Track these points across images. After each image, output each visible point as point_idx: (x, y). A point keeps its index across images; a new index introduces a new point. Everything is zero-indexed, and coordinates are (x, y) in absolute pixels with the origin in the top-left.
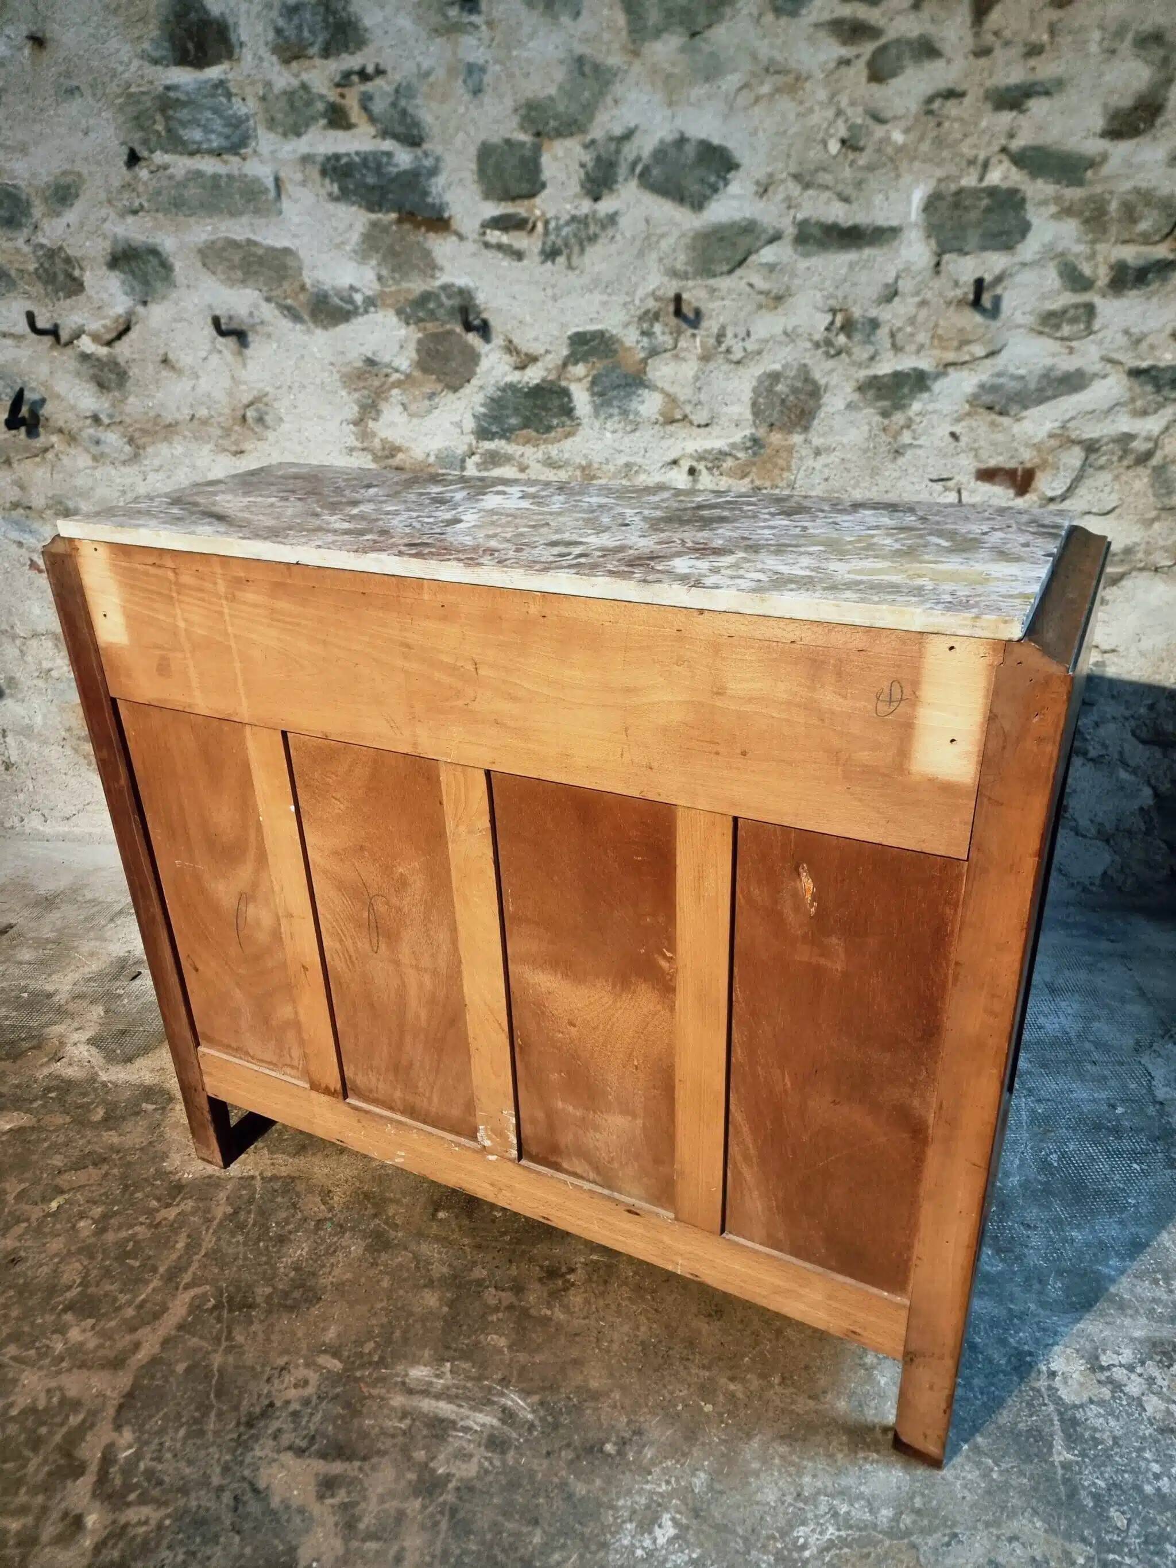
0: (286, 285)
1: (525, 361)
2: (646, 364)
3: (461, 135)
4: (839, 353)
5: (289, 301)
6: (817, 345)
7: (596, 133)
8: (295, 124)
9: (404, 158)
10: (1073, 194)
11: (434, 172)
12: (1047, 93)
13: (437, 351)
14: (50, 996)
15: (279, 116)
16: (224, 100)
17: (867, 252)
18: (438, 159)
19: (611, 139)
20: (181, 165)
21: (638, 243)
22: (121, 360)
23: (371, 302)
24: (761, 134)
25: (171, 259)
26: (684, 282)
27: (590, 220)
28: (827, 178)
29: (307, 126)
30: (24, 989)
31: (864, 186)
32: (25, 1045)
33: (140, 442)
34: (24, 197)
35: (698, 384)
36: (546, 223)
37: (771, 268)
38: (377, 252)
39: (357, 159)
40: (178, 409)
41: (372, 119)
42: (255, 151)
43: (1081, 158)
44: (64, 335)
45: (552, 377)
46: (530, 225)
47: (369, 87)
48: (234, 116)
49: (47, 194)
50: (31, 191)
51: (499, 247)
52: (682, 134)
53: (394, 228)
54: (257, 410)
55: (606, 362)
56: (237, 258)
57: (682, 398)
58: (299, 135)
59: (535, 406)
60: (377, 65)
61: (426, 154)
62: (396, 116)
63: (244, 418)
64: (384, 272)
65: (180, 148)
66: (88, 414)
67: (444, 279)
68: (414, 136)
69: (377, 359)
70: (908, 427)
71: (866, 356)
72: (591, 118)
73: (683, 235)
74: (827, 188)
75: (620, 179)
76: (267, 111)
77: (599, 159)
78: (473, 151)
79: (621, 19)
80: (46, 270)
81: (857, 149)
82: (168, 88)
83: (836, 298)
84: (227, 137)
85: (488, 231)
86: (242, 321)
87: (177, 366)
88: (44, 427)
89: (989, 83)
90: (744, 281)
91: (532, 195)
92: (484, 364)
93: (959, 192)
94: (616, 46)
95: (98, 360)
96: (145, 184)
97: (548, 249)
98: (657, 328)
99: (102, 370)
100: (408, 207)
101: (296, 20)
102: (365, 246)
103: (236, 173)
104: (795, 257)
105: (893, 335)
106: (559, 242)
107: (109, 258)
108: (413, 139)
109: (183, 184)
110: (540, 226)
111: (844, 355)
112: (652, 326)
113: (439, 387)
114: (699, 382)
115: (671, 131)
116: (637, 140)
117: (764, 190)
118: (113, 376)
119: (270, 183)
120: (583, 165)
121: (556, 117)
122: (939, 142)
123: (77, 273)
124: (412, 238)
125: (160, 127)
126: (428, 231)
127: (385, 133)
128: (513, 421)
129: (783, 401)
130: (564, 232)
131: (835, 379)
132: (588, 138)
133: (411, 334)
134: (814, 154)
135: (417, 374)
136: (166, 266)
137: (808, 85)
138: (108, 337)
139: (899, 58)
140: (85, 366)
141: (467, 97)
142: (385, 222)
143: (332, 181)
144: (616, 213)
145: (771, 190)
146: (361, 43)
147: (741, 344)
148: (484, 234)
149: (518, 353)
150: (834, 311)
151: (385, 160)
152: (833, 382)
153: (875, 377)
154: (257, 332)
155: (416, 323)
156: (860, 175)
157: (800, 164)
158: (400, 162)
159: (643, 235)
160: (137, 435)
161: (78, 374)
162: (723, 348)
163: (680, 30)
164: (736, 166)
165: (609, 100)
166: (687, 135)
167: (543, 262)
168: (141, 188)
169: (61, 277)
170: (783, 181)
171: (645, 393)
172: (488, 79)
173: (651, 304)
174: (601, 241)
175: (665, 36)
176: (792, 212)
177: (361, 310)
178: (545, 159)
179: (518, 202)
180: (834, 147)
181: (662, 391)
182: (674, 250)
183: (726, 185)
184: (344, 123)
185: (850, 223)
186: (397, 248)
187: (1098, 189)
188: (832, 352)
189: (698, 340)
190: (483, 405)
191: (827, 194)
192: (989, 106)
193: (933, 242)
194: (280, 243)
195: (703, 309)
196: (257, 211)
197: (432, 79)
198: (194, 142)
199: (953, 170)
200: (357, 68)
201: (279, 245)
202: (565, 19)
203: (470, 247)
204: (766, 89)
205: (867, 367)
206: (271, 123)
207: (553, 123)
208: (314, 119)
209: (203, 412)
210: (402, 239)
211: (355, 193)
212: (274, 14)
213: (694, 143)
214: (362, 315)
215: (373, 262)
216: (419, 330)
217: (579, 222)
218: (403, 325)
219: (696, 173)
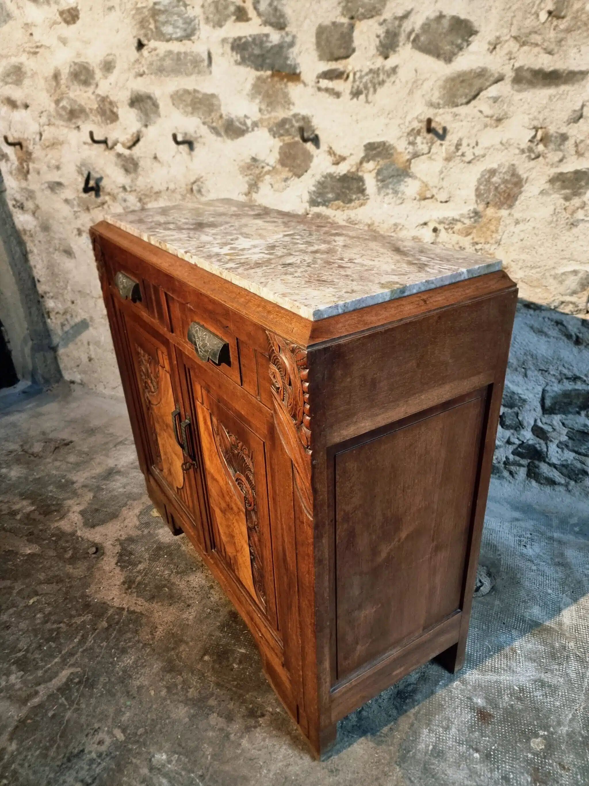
0: (213, 114)
1: (339, 160)
2: (410, 163)
3: (307, 21)
4: (538, 157)
5: (214, 124)
6: (523, 151)
7: (387, 14)
8: (219, 20)
9: (275, 37)
11: (292, 44)
13: (290, 154)
14: (73, 483)
15: (211, 16)
16: (183, 8)
17: (563, 88)
18: (294, 37)
19: (396, 18)
20: (162, 47)
21: (410, 85)
22: (135, 157)
23: (255, 124)
24: (494, 11)
25: (158, 101)
26: (437, 110)
27: (380, 71)
28: (536, 38)
29: (226, 20)
30: (64, 477)
31: (563, 43)
32: (53, 508)
33: (145, 201)
34: (91, 68)
35: (442, 176)
36: (355, 74)
37: (495, 100)
38: (260, 94)
39: (250, 39)
40: (161, 184)
41: (259, 14)
42: (199, 38)
44: (110, 143)
45: (354, 170)
46: (345, 76)
48: (188, 17)
49: (101, 66)
50: (94, 65)
51: (327, 90)
52: (441, 12)
53: (269, 80)
54: (198, 186)
55: (387, 161)
56: (189, 101)
57: (431, 184)
58: (221, 26)
59: (343, 187)
61: (287, 34)
62: (272, 12)
63: (192, 190)
64: (263, 107)
65: (162, 38)
66: (121, 185)
67: (295, 110)
68: (281, 23)
69: (258, 158)
70: (582, 208)
71: (557, 159)
72: (384, 6)
73: (439, 79)
74: (537, 45)
75: (401, 44)
76: (204, 13)
77: (387, 32)
78: (313, 31)
80: (101, 109)
81: (560, 17)
82: (155, 4)
83: (538, 119)
84: (185, 30)
85: (321, 80)
86: (191, 136)
87: (161, 160)
88: (103, 191)
90: (476, 110)
91: (347, 57)
92: (315, 162)
95: (125, 157)
96: (146, 59)
97: (354, 90)
98: (419, 139)
99: (127, 162)
100: (277, 67)
102: (253, 91)
103: (188, 51)
104: (512, 92)
105: (576, 145)
106: (361, 86)
107: (129, 101)
108: (280, 26)
109: (163, 59)
110: (351, 76)
111: (541, 158)
112: (415, 138)
113: (290, 174)
114: (442, 174)
115: (434, 11)
116: (412, 18)
117: (494, 47)
118: (131, 166)
119: (205, 56)
120: (378, 36)
121: (363, 6)
123: (115, 110)
124: (278, 86)
125: (152, 26)
126: (288, 81)
127: (266, 23)
128: (330, 196)
129: (496, 188)
130: (364, 80)
131: (534, 174)
132: (381, 19)
133: (277, 143)
134: (530, 22)
135: (279, 167)
136: (156, 105)
138: (129, 144)
140: (120, 159)
142: (265, 77)
143: (237, 53)
144: (397, 67)
145: (498, 47)
147: (472, 150)
148: (318, 82)
149: (335, 155)
150: (536, 129)
151: (265, 39)
152: (531, 177)
153: (561, 174)
154: (198, 142)
155: (279, 137)
156: (561, 35)
157: (519, 30)
158: (273, 39)
159: (413, 80)
160: (143, 197)
161: (116, 165)
162: (460, 153)
164: (476, 33)
166: (444, 13)
167: (352, 99)
168: (143, 62)
169: (108, 112)
170: (507, 41)
171: (409, 180)
173: (416, 125)
174: (386, 85)
176: (512, 61)
177: (250, 129)
178: (356, 34)
179: (339, 62)
180: (543, 16)
181: (420, 179)
182: (432, 89)
183: (468, 45)
184: (245, 18)
185: (551, 69)
186: (271, 92)
188: (533, 156)
189: (444, 147)
190: (314, 186)
191: (536, 50)
194: (209, 91)
195: (448, 128)
196: (199, 72)
198: (169, 34)
203: (311, 90)
205: (557, 167)
206: (207, 21)
207: (361, 10)
208: (228, 16)
209: (172, 186)
210: (274, 86)
211: (249, 59)
213: (448, 18)
214: (250, 132)
215: (257, 101)
216: (281, 141)
217: (374, 73)
218: (272, 137)
219: (449, 38)
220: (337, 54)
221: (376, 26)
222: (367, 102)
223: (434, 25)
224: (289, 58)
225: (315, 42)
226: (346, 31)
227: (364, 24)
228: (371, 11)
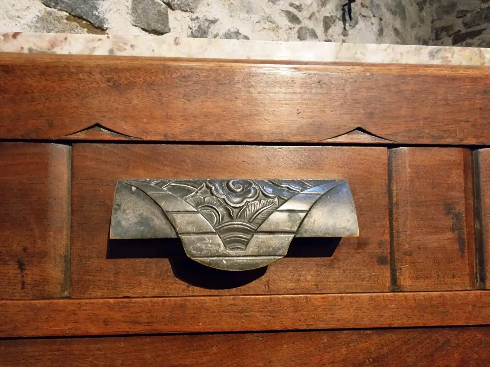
220: (154, 26)
221: (189, 19)
224: (97, 9)
225: (130, 6)
226: (163, 11)
227: (178, 13)
228: (186, 6)
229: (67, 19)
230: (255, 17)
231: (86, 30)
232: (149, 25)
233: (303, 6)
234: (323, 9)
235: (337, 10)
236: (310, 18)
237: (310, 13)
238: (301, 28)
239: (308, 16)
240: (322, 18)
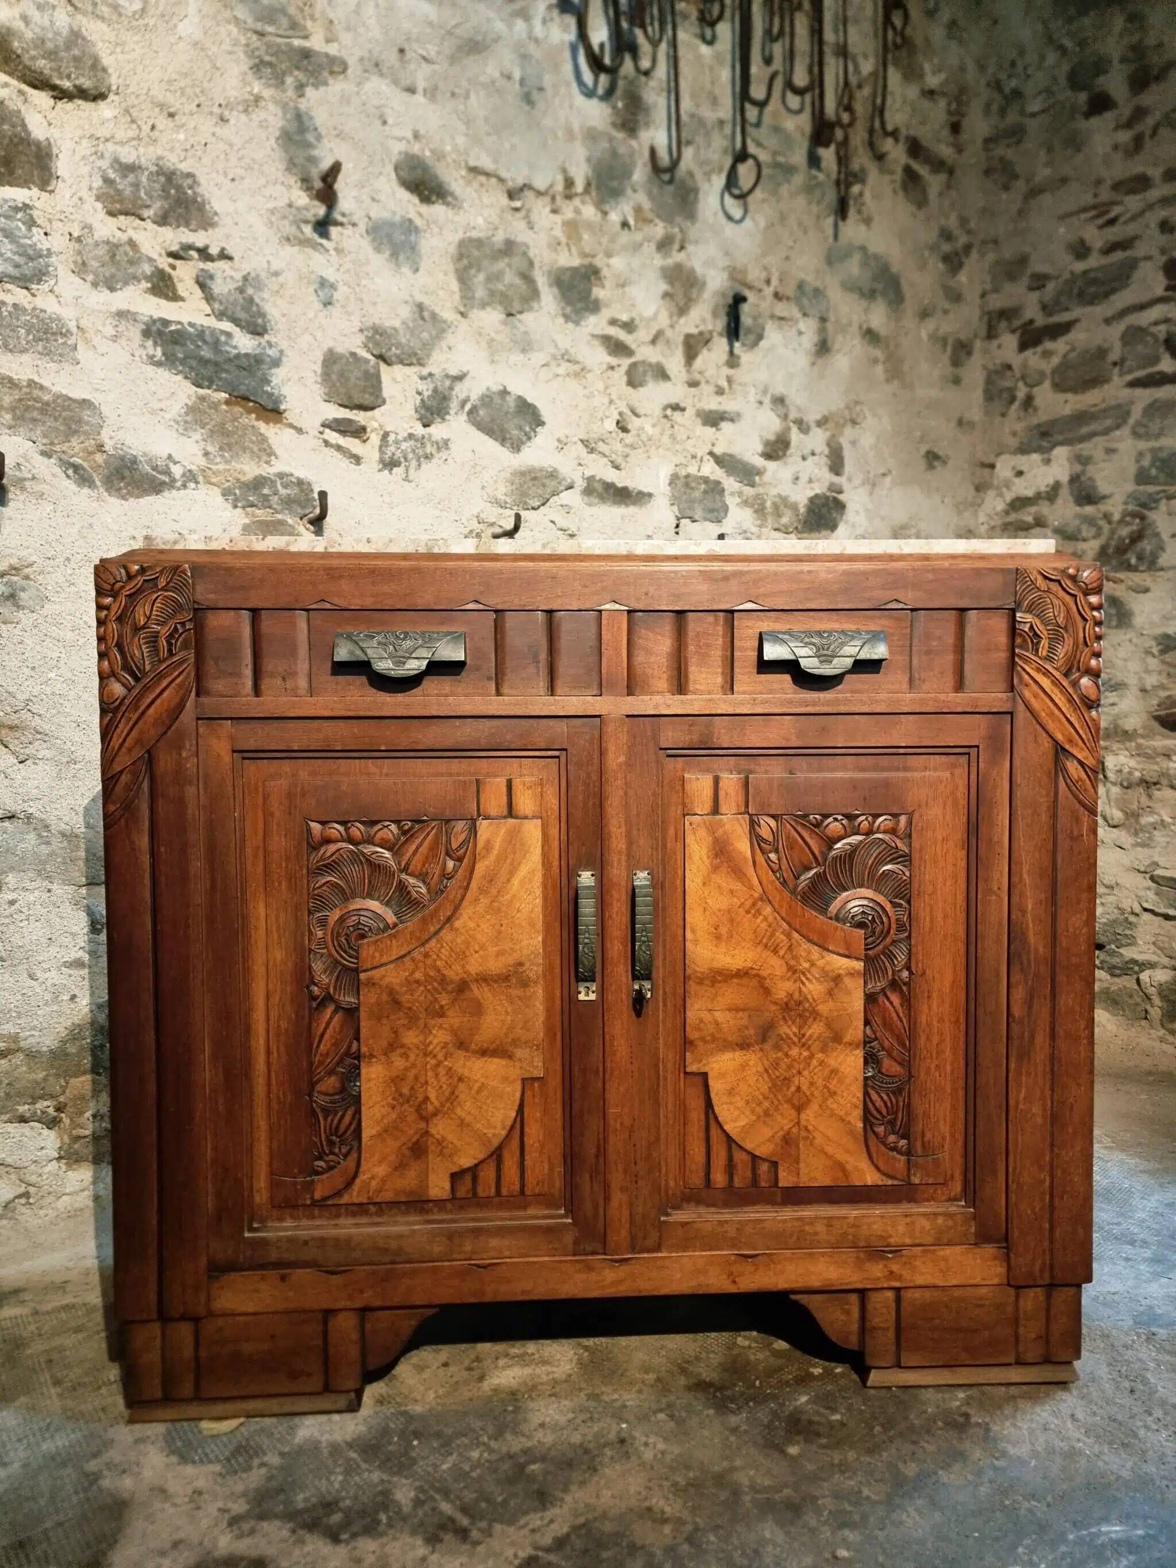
0: (76, 441)
3: (308, 338)
5: (78, 461)
7: (434, 368)
8: (113, 276)
9: (244, 343)
10: (749, 491)
11: (276, 363)
12: (732, 420)
15: (93, 264)
16: (21, 226)
17: (632, 509)
18: (281, 352)
19: (447, 376)
21: (466, 469)
23: (190, 477)
24: (559, 403)
26: (504, 509)
27: (424, 441)
28: (605, 448)
29: (126, 283)
31: (628, 459)
36: (386, 435)
37: (568, 510)
38: (203, 427)
39: (191, 330)
41: (209, 297)
42: (50, 291)
43: (753, 467)
46: (368, 434)
47: (209, 266)
48: (32, 246)
51: (339, 448)
52: (505, 387)
53: (224, 407)
58: (112, 289)
60: (223, 249)
61: (270, 345)
62: (240, 302)
64: (211, 449)
67: (278, 467)
68: (255, 325)
72: (428, 356)
73: (504, 470)
74: (604, 455)
75: (452, 412)
76: (78, 253)
77: (435, 390)
78: (319, 356)
79: (455, 285)
81: (625, 430)
84: (17, 266)
85: (327, 431)
89: (699, 406)
90: (547, 519)
91: (372, 408)
93: (687, 476)
94: (449, 305)
97: (386, 459)
100: (241, 390)
101: (131, 178)
102: (188, 418)
103: (23, 305)
104: (584, 504)
106: (398, 454)
108: (257, 328)
110: (374, 438)
115: (496, 383)
116: (467, 382)
117: (562, 444)
120: (419, 393)
121: (398, 345)
122: (672, 437)
124: (244, 420)
126: (258, 419)
127: (221, 315)
130: (403, 446)
132: (425, 371)
133: (238, 518)
134: (596, 428)
137: (588, 376)
139: (645, 373)
141: (318, 306)
142: (214, 400)
143: (155, 344)
144: (448, 439)
145: (567, 448)
146: (207, 222)
148: (324, 433)
151: (223, 338)
154: (23, 489)
155: (244, 508)
156: (626, 450)
157: (586, 433)
158: (240, 345)
159: (470, 463)
163: (499, 307)
164: (542, 424)
165: (443, 344)
166: (509, 389)
167: (380, 471)
170: (574, 443)
172: (337, 295)
173: (476, 525)
174: (434, 461)
175: (489, 309)
176: (582, 468)
177: (178, 484)
178: (385, 380)
179: (358, 411)
180: (610, 425)
182: (495, 481)
183: (535, 436)
184: (169, 294)
185: (621, 485)
186: (228, 427)
187: (761, 490)
191: (604, 460)
192: (699, 421)
193: (675, 508)
194: (77, 393)
196: (47, 353)
197: (281, 279)
199: (684, 461)
200: (200, 244)
201: (77, 394)
202: (406, 270)
203: (311, 441)
204: (561, 371)
206: (81, 269)
207: (395, 351)
208: (136, 278)
210: (234, 419)
211: (183, 362)
212: (104, 164)
213: (513, 396)
214: (179, 489)
215: (197, 436)
216: (247, 514)
217: (417, 440)
218: (229, 506)
219: (516, 421)
220: (358, 399)
221: (416, 378)
222: (406, 479)
223: (497, 400)
224: (269, 382)
225: (319, 371)
226: (372, 370)
227: (398, 370)
228: (410, 356)
229: (227, 402)
230: (538, 358)
231: (253, 416)
232: (350, 397)
233: (637, 322)
234: (682, 320)
235: (715, 314)
236: (654, 342)
237: (653, 332)
238: (633, 366)
239: (651, 337)
240: (681, 338)
